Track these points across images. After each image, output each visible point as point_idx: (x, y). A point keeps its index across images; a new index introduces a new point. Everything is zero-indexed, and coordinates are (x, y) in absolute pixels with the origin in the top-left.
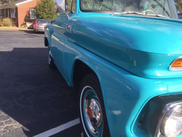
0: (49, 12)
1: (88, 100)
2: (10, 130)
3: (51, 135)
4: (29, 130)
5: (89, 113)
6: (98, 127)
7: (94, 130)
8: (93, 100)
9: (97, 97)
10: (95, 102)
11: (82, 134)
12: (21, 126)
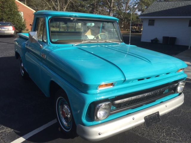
0: (9, 12)
1: (61, 106)
2: (5, 134)
3: (37, 132)
4: (19, 132)
5: (63, 114)
6: (69, 122)
7: (67, 124)
8: (65, 105)
9: (67, 103)
10: (66, 107)
11: (59, 129)
12: (13, 130)
